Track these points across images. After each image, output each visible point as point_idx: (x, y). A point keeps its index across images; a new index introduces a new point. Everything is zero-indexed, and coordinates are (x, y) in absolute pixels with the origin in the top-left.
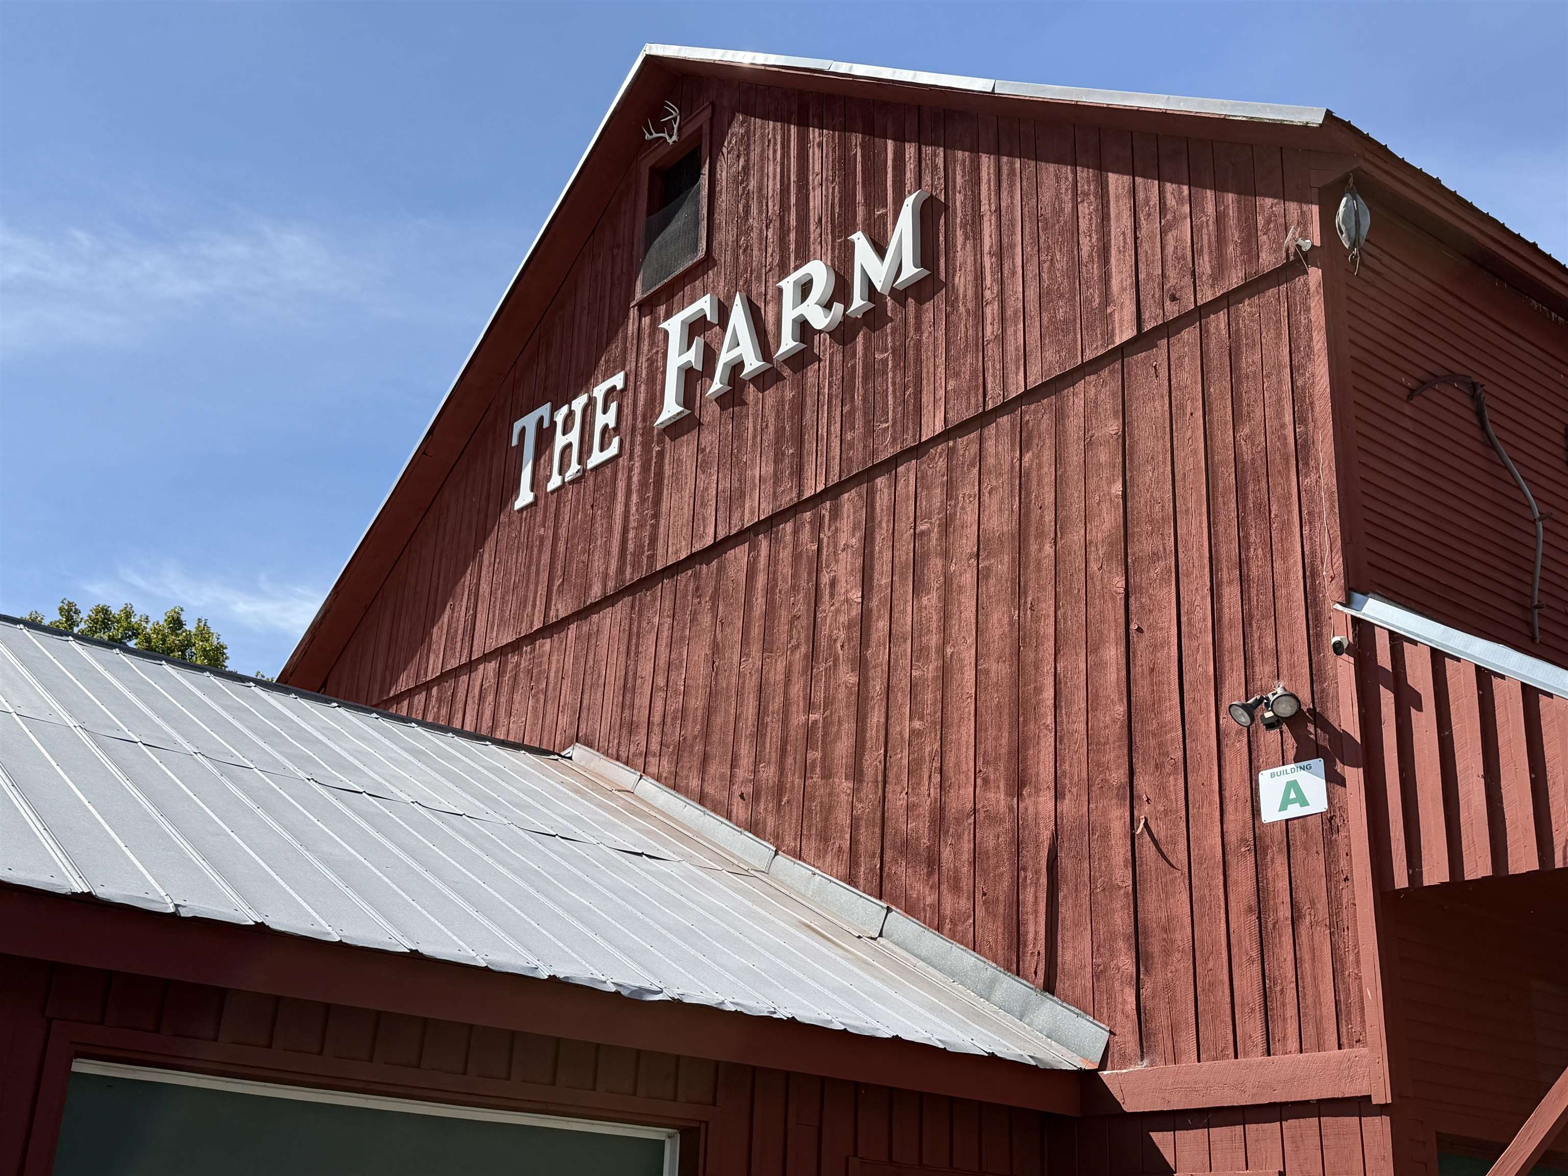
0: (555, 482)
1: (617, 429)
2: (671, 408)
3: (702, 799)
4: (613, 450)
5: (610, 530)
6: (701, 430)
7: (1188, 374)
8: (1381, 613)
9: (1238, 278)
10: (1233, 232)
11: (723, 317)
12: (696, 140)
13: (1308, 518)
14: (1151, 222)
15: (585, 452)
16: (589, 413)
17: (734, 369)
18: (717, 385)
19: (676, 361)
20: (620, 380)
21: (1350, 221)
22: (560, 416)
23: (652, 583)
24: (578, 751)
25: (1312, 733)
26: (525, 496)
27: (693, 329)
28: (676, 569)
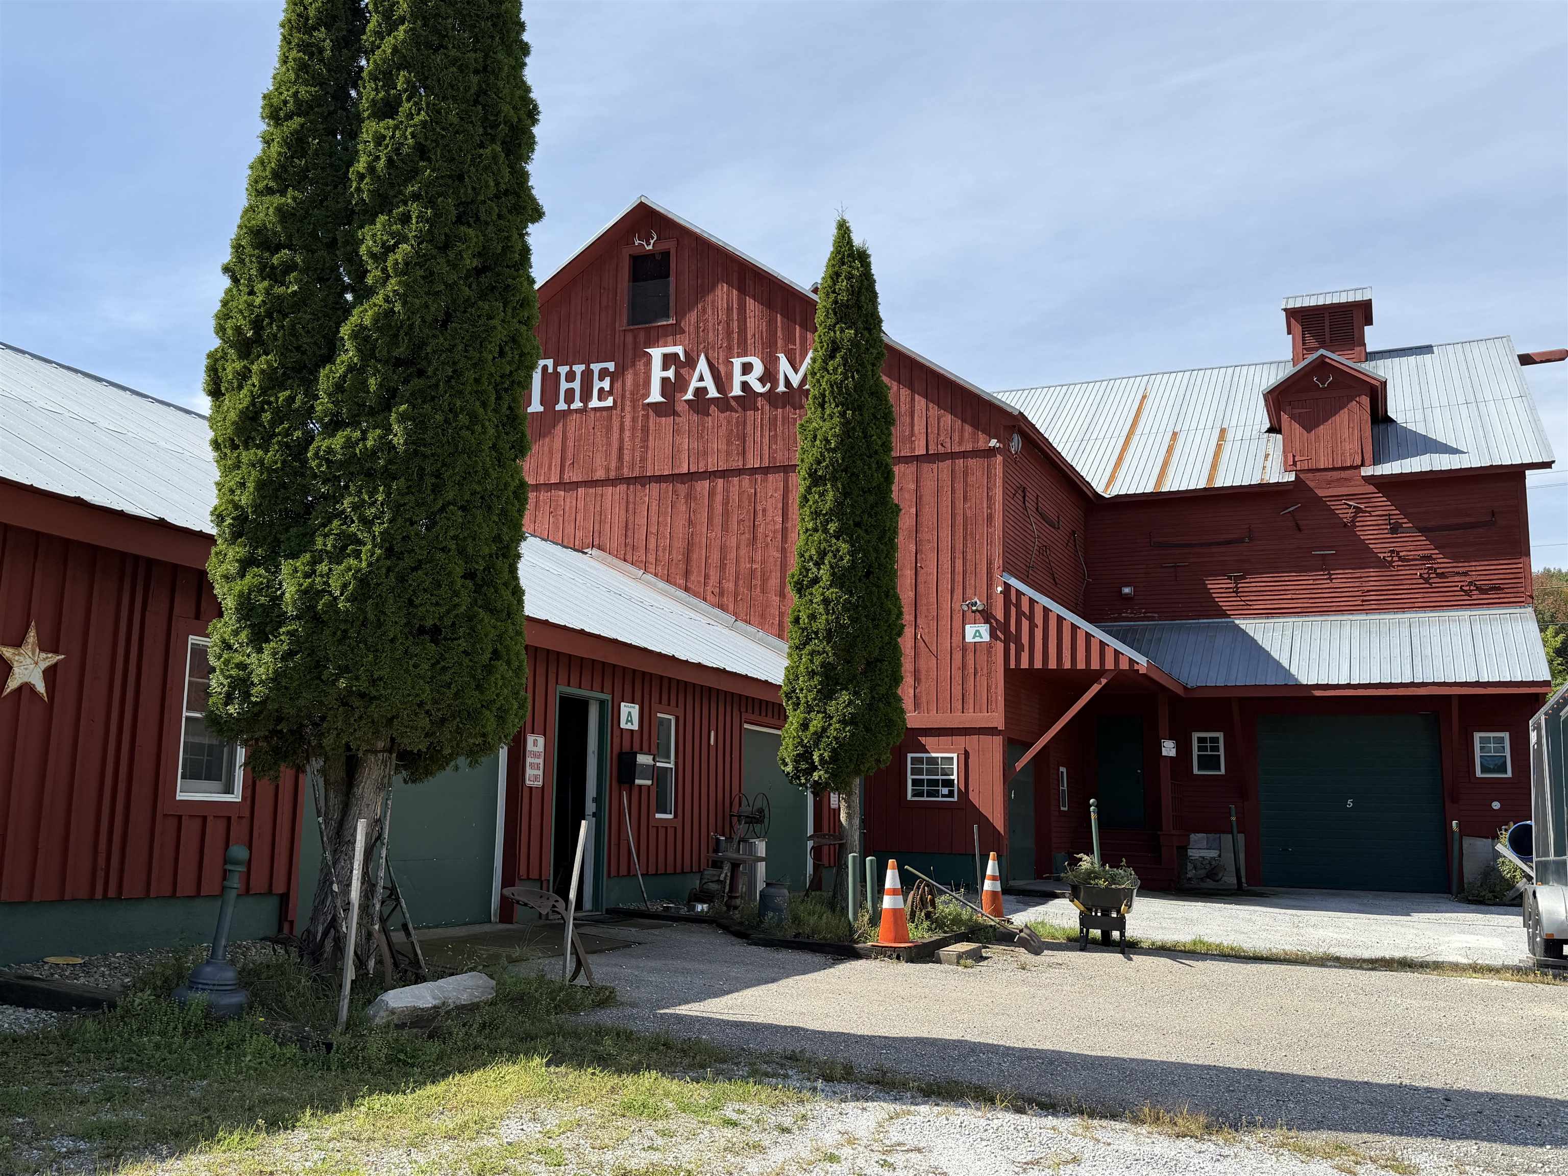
1: (610, 393)
3: (686, 589)
4: (609, 402)
5: (609, 444)
6: (675, 413)
7: (946, 476)
8: (1014, 582)
9: (969, 447)
10: (968, 428)
11: (691, 362)
12: (666, 254)
13: (990, 543)
14: (934, 410)
15: (586, 396)
16: (587, 377)
17: (701, 392)
18: (689, 396)
19: (657, 374)
20: (611, 366)
21: (1016, 444)
22: (563, 370)
23: (643, 480)
24: (595, 552)
25: (986, 616)
26: (536, 406)
27: (669, 360)
28: (660, 479)
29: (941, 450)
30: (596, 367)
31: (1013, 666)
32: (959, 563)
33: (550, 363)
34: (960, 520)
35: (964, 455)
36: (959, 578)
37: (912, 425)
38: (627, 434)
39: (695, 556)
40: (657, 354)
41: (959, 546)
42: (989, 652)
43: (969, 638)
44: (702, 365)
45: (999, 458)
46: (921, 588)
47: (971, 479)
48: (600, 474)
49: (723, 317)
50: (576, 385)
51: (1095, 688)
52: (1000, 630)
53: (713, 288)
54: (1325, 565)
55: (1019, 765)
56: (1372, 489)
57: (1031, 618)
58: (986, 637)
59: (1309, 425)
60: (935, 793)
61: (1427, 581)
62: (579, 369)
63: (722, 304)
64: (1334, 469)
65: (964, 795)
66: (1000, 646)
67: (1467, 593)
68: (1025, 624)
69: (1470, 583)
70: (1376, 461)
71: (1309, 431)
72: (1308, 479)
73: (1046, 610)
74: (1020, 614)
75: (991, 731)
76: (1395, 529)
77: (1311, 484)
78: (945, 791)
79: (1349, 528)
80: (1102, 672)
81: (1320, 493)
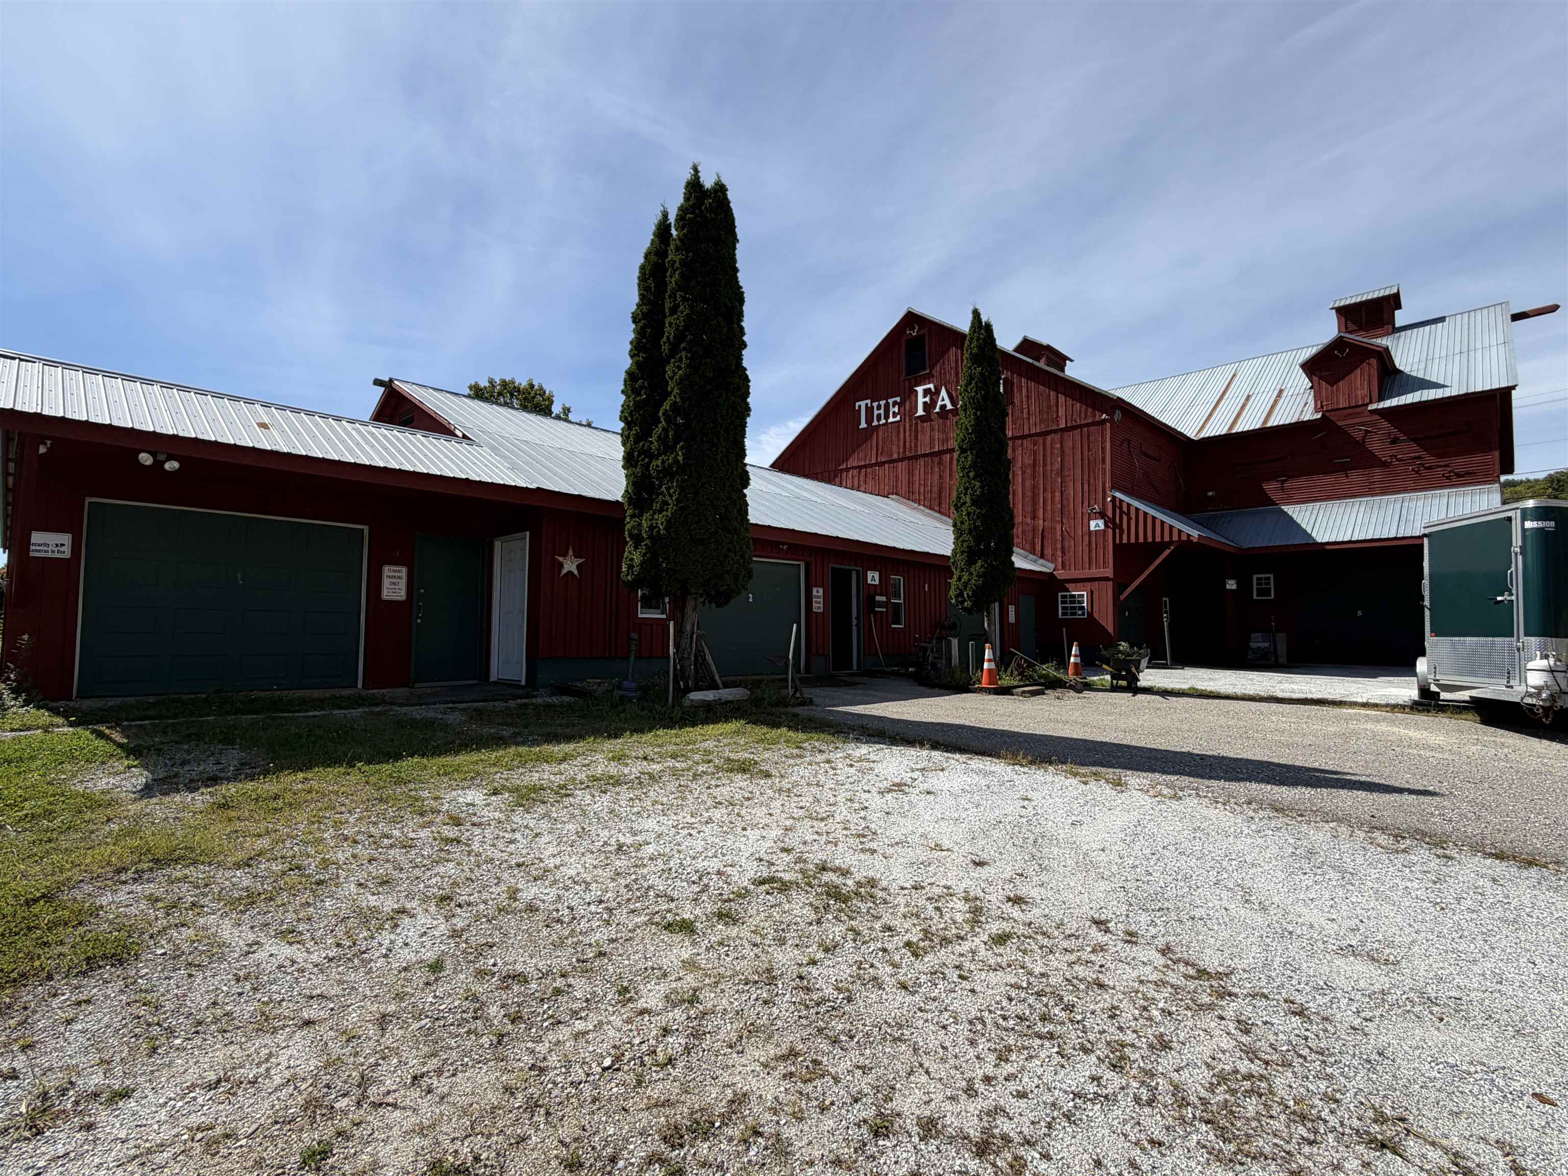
0: (875, 423)
1: (899, 413)
2: (920, 412)
3: (940, 512)
4: (898, 418)
5: (899, 440)
6: (931, 420)
7: (1078, 438)
8: (1118, 495)
9: (1090, 420)
10: (1090, 410)
11: (938, 392)
12: (923, 336)
13: (1104, 474)
14: (1070, 401)
15: (887, 417)
16: (887, 405)
17: (943, 407)
18: (937, 410)
19: (921, 400)
20: (898, 399)
21: (1118, 415)
22: (875, 404)
23: (916, 457)
24: (894, 497)
25: (1102, 515)
26: (863, 425)
27: (926, 392)
28: (925, 455)
29: (1074, 424)
30: (891, 401)
31: (1118, 542)
32: (1086, 486)
33: (869, 401)
34: (1086, 461)
35: (1088, 425)
36: (1086, 495)
37: (1057, 412)
38: (907, 434)
39: (943, 494)
40: (920, 389)
41: (1086, 477)
42: (1104, 536)
43: (1092, 528)
44: (943, 393)
45: (1108, 425)
46: (1065, 502)
47: (1092, 439)
48: (895, 456)
49: (953, 365)
50: (882, 411)
51: (1167, 552)
52: (1110, 522)
53: (948, 350)
54: (1344, 469)
55: (1122, 597)
56: (1377, 417)
57: (1128, 514)
58: (1102, 527)
59: (1333, 381)
60: (1075, 614)
61: (1417, 472)
62: (883, 403)
63: (953, 358)
64: (1350, 407)
65: (1090, 614)
66: (1110, 531)
67: (1448, 478)
68: (1125, 518)
69: (1450, 472)
70: (1381, 399)
71: (1332, 386)
72: (1332, 417)
73: (1137, 510)
74: (1122, 512)
75: (1106, 579)
76: (1395, 441)
77: (1333, 419)
78: (1080, 612)
79: (1361, 444)
80: (1171, 542)
81: (1339, 424)
